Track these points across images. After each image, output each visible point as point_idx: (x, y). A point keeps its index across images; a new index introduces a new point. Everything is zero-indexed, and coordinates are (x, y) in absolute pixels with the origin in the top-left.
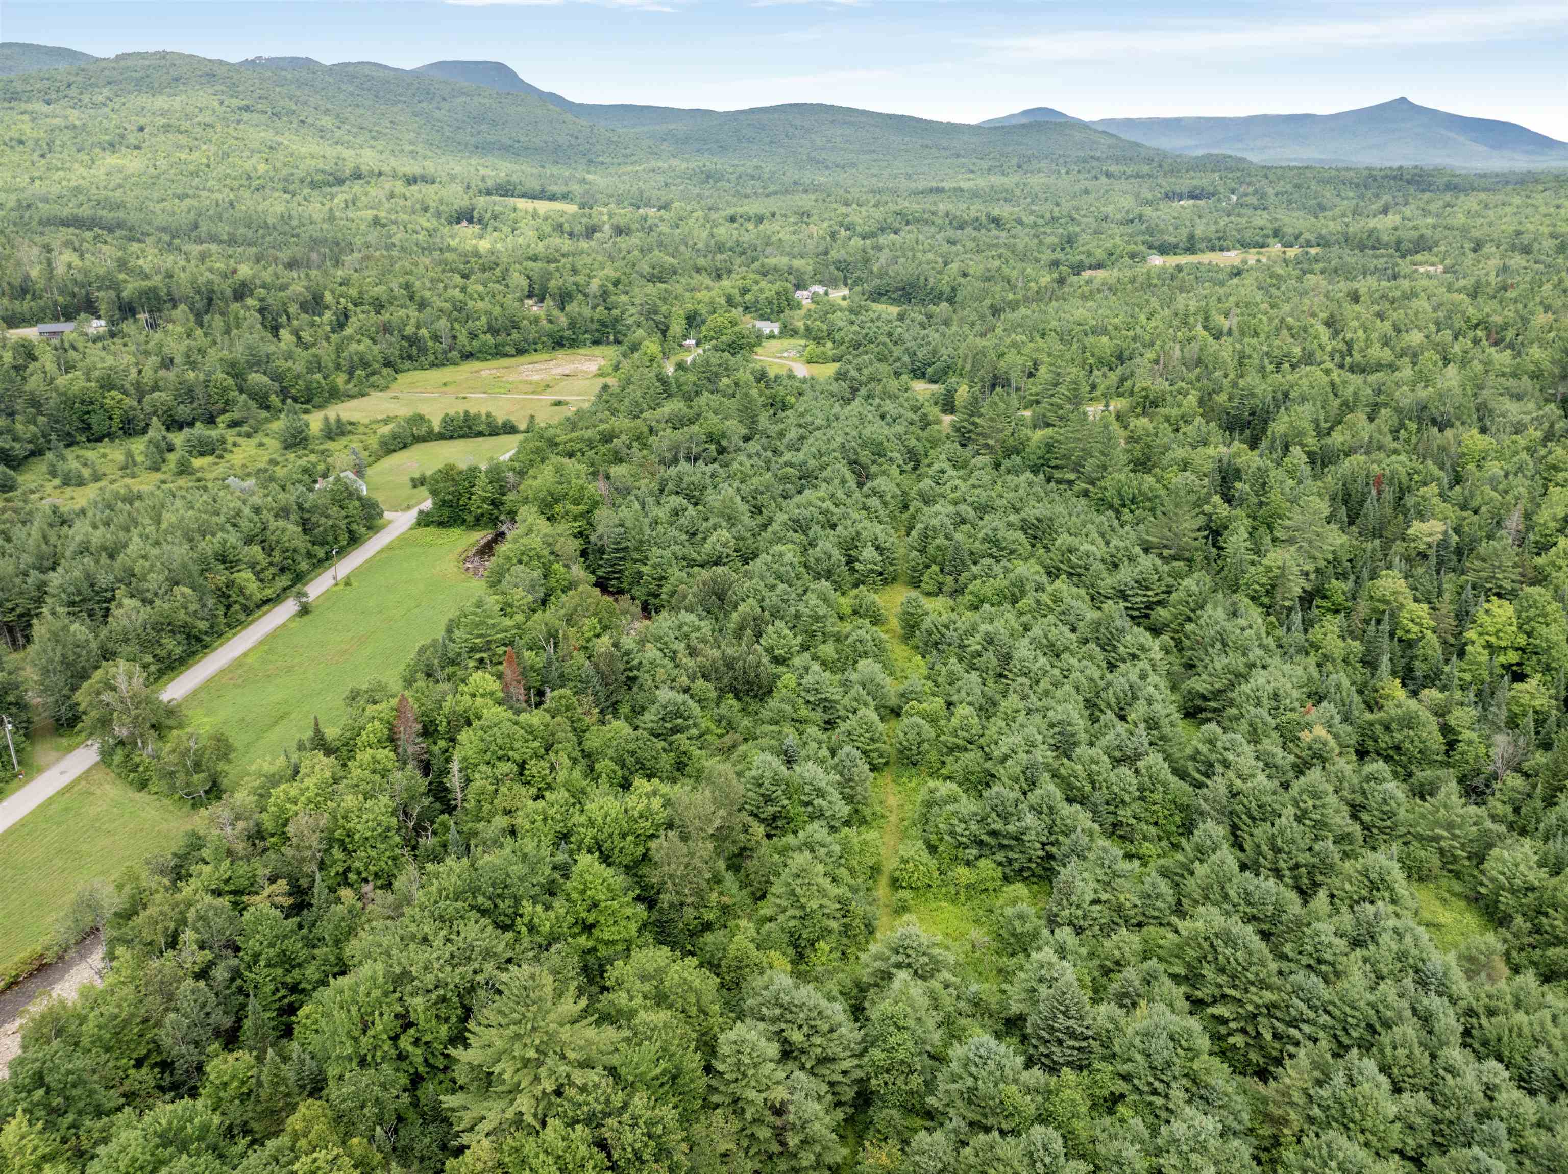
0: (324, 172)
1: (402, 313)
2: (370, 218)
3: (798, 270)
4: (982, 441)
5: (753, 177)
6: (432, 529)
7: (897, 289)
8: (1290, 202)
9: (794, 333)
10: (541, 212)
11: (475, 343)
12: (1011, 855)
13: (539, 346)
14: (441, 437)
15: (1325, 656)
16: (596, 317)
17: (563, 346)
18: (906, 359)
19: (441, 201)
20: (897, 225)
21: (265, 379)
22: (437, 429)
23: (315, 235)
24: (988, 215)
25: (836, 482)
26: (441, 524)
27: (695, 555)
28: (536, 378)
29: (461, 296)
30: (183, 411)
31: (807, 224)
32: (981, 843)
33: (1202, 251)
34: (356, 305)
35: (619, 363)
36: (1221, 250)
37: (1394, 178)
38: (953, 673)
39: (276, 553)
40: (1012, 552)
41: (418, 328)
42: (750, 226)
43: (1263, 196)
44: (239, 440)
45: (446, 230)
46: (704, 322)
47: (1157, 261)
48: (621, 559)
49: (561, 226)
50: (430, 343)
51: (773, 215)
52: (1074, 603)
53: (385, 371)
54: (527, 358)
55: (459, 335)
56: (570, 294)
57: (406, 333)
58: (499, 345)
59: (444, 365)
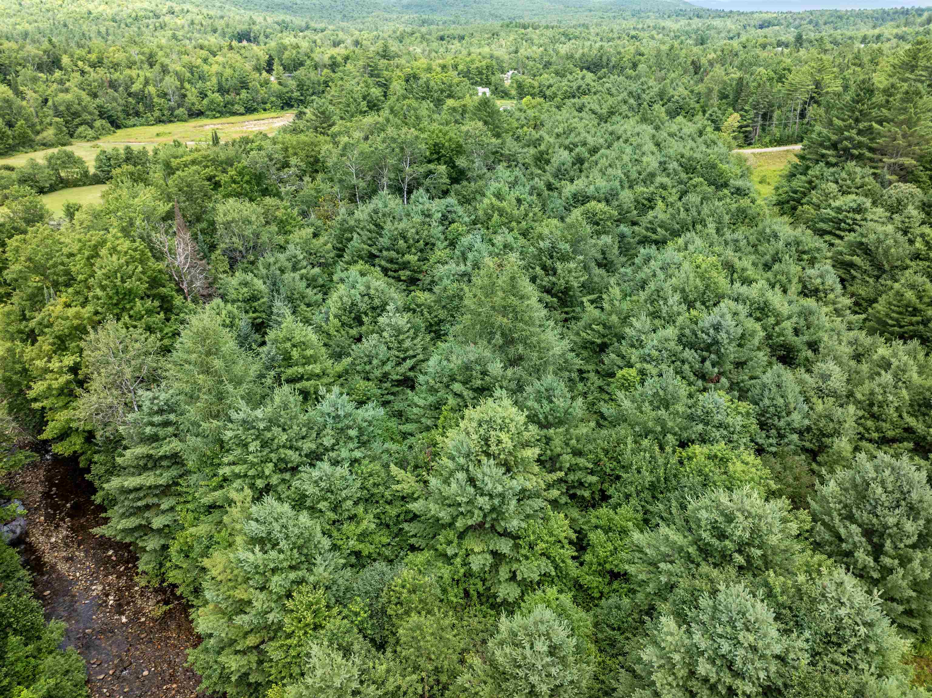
1: (134, 73)
11: (205, 102)
13: (268, 106)
14: (96, 180)
16: (322, 79)
17: (292, 106)
19: (227, 26)
22: (92, 171)
24: (628, 34)
31: (498, 39)
34: (93, 66)
41: (146, 86)
42: (455, 42)
50: (157, 100)
51: (471, 35)
53: (99, 123)
54: (255, 116)
55: (189, 94)
56: (302, 64)
57: (132, 90)
58: (228, 103)
59: (171, 121)
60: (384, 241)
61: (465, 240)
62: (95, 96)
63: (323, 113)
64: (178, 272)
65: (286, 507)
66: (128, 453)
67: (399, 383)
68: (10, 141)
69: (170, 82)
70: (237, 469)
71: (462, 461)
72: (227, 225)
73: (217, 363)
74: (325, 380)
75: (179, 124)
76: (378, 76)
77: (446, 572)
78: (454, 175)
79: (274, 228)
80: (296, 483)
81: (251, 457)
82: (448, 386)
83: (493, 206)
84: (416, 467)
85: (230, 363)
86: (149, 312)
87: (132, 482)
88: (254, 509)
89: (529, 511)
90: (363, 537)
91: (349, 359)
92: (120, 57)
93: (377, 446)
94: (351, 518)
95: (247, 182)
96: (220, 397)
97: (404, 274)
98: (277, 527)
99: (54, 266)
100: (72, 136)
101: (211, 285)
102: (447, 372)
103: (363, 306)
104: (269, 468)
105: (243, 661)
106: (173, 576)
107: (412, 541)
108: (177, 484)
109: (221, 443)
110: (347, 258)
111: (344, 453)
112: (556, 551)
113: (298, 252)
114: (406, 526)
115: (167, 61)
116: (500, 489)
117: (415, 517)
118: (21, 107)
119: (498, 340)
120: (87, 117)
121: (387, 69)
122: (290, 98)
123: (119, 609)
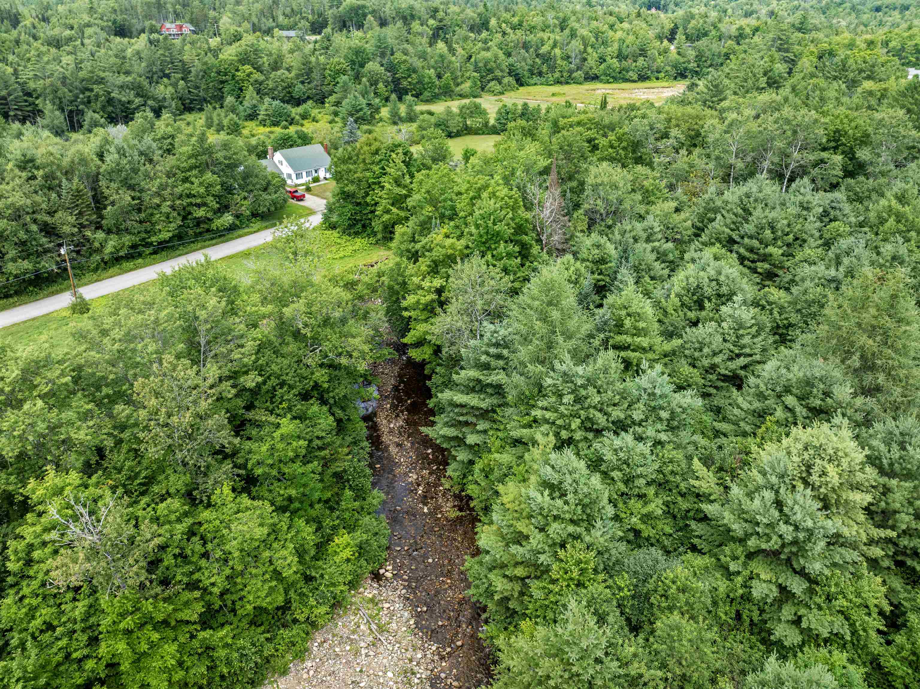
11: (602, 67)
13: (662, 75)
14: (493, 130)
16: (724, 51)
17: (686, 77)
22: (492, 122)
34: (514, 28)
50: (560, 62)
53: (507, 79)
54: (647, 84)
55: (589, 58)
56: (706, 34)
57: (541, 52)
58: (623, 69)
59: (567, 83)
60: (749, 228)
61: (844, 243)
62: (509, 55)
63: (716, 86)
64: (541, 223)
65: (582, 465)
66: (463, 373)
67: (725, 378)
68: (436, 90)
69: (576, 45)
70: (548, 415)
71: (774, 479)
72: (595, 187)
73: (555, 314)
74: (650, 356)
75: (574, 86)
76: (787, 51)
77: (723, 586)
78: (850, 168)
79: (638, 197)
80: (596, 445)
81: (562, 408)
82: (779, 397)
83: (890, 209)
84: (721, 469)
85: (566, 316)
86: (509, 255)
87: (460, 398)
88: (553, 456)
89: (837, 559)
90: (646, 518)
91: (680, 341)
92: (537, 20)
93: (685, 436)
94: (641, 496)
95: (624, 149)
96: (550, 346)
97: (762, 267)
98: (569, 479)
99: (445, 201)
100: (483, 89)
101: (567, 241)
102: (783, 381)
103: (708, 291)
104: (576, 423)
105: (508, 586)
106: (472, 489)
107: (695, 541)
108: (494, 411)
109: (540, 387)
110: (704, 238)
111: (650, 432)
112: (858, 615)
113: (656, 224)
114: (693, 524)
115: (576, 25)
116: (810, 524)
117: (705, 519)
118: (450, 62)
119: (855, 361)
120: (498, 73)
121: (799, 44)
122: (686, 69)
123: (424, 499)
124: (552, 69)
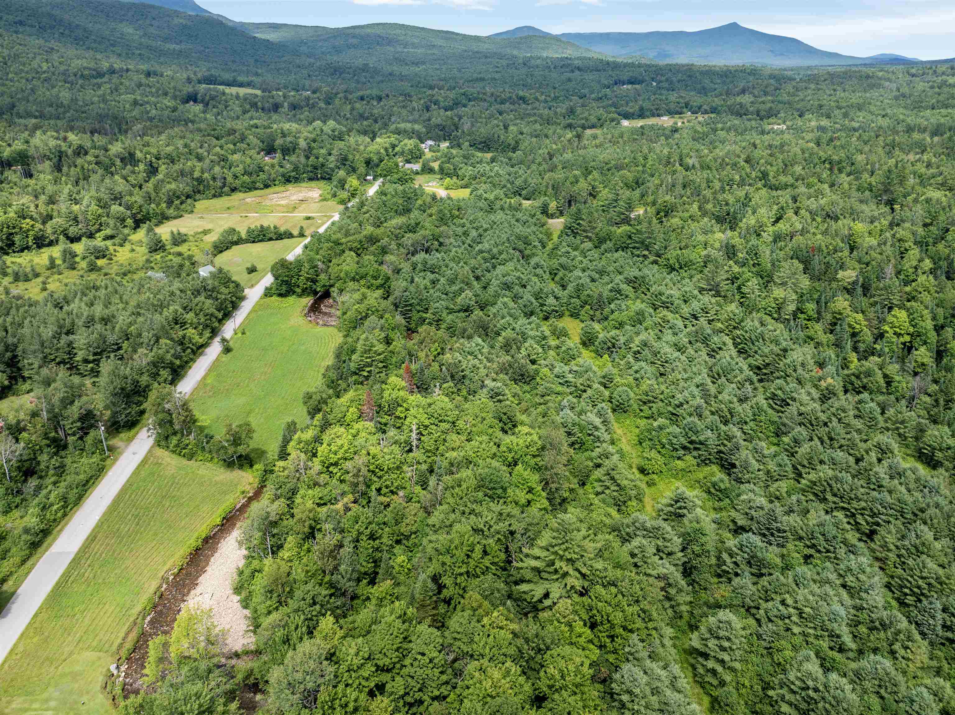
0: (90, 69)
1: (189, 163)
2: (131, 100)
3: (418, 131)
4: (585, 234)
5: (363, 70)
6: (275, 298)
7: (481, 143)
8: (687, 86)
9: (431, 171)
10: (241, 95)
11: (237, 181)
12: (700, 452)
13: (277, 182)
14: (247, 241)
15: (817, 343)
16: (310, 163)
17: (290, 182)
18: (509, 185)
19: (175, 88)
20: (464, 101)
21: (121, 209)
22: (244, 236)
23: (100, 112)
24: (517, 96)
25: (515, 260)
26: (281, 295)
27: (452, 306)
28: (283, 202)
29: (223, 152)
30: (73, 231)
31: (411, 101)
32: (684, 448)
33: (648, 117)
34: (157, 159)
35: (336, 192)
36: (658, 116)
37: (741, 71)
38: (629, 363)
39: (201, 316)
40: (627, 297)
41: (203, 172)
42: (375, 103)
43: (671, 83)
44: (117, 248)
45: (181, 107)
46: (378, 166)
47: (625, 123)
48: (410, 310)
49: (256, 104)
50: (211, 182)
51: (388, 96)
52: (676, 322)
53: (189, 201)
54: (272, 190)
55: (227, 177)
56: (288, 149)
57: (195, 176)
58: (253, 182)
59: (221, 196)
75: (226, 198)
124: (208, 187)
